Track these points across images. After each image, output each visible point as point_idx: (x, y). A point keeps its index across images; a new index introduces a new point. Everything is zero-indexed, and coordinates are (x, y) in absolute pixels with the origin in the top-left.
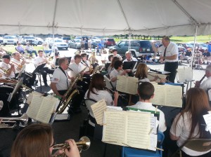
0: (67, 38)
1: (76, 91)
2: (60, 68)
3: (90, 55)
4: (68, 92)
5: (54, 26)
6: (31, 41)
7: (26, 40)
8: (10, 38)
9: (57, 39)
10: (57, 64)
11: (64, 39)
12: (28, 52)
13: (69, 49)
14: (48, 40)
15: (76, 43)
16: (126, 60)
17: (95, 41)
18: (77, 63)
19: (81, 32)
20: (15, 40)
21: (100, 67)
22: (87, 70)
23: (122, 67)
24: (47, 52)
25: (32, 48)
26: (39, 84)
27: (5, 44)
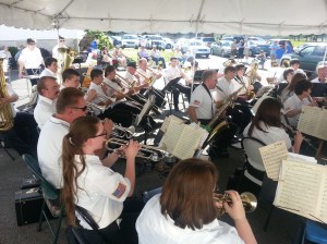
0: (210, 38)
1: (224, 123)
2: (204, 85)
3: (249, 69)
4: (212, 123)
5: (199, 21)
6: (157, 43)
7: (150, 42)
8: (130, 38)
9: (193, 40)
10: (195, 79)
11: (204, 40)
12: (154, 59)
13: (210, 56)
14: (182, 42)
15: (224, 47)
16: (316, 81)
17: (256, 44)
18: (229, 79)
19: (241, 29)
20: (137, 42)
21: (266, 89)
22: (243, 92)
23: (309, 91)
24: (180, 60)
25: (158, 54)
26: (167, 107)
27: (124, 47)
